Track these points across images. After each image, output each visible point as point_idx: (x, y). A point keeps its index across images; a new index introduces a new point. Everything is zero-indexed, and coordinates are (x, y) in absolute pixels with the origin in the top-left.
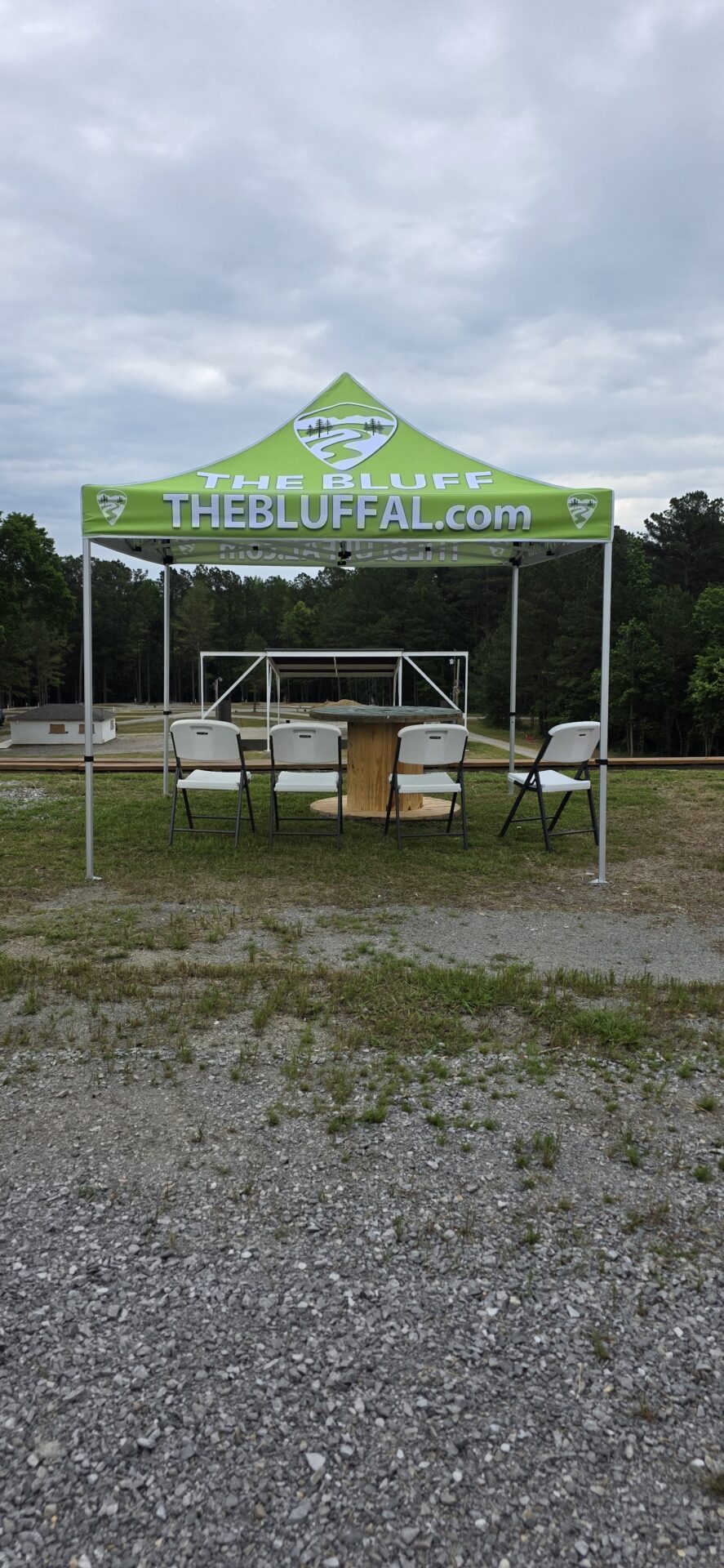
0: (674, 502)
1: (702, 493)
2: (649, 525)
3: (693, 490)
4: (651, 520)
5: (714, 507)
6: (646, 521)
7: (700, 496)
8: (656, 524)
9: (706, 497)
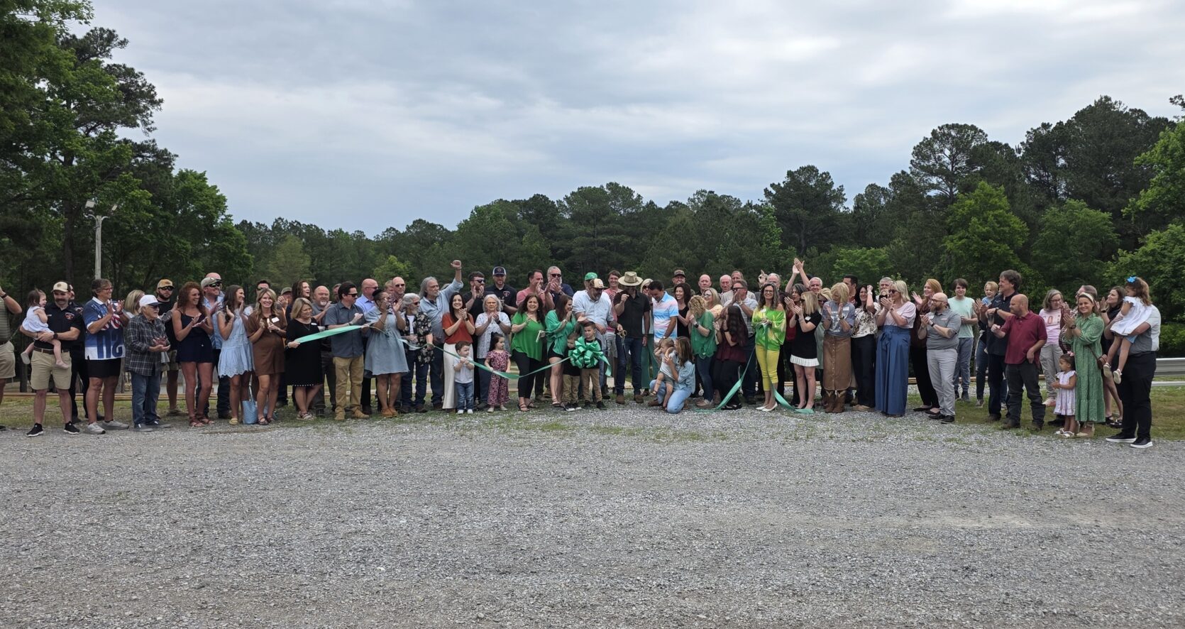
0: (790, 174)
1: (813, 167)
2: (767, 193)
3: (805, 165)
4: (770, 189)
5: (823, 180)
6: (766, 190)
7: (811, 170)
8: (774, 192)
9: (817, 171)
